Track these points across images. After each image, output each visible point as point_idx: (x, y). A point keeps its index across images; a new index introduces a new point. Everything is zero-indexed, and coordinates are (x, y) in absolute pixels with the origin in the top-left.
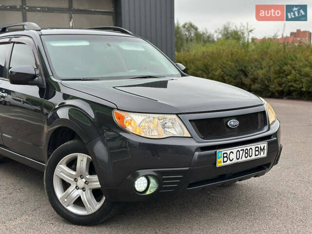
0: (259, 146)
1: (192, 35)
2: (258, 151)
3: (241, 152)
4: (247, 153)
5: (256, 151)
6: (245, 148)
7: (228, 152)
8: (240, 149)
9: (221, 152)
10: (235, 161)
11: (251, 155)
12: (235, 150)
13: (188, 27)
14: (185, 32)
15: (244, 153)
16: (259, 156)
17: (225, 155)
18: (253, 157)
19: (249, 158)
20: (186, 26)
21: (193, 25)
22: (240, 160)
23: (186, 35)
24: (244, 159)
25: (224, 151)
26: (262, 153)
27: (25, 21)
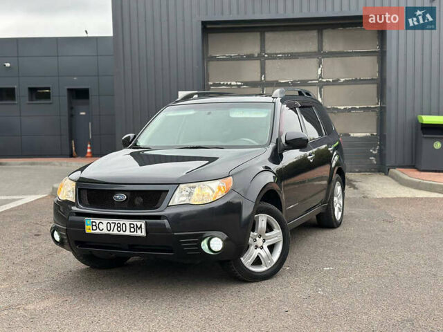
0: (135, 223)
2: (133, 227)
3: (113, 225)
4: (120, 227)
5: (131, 227)
6: (117, 222)
7: (98, 222)
8: (111, 222)
9: (88, 221)
10: (105, 231)
11: (124, 230)
12: (105, 221)
15: (116, 227)
16: (135, 233)
17: (94, 224)
18: (128, 233)
19: (122, 233)
22: (111, 232)
24: (116, 232)
25: (92, 220)
26: (139, 231)
27: (263, 72)
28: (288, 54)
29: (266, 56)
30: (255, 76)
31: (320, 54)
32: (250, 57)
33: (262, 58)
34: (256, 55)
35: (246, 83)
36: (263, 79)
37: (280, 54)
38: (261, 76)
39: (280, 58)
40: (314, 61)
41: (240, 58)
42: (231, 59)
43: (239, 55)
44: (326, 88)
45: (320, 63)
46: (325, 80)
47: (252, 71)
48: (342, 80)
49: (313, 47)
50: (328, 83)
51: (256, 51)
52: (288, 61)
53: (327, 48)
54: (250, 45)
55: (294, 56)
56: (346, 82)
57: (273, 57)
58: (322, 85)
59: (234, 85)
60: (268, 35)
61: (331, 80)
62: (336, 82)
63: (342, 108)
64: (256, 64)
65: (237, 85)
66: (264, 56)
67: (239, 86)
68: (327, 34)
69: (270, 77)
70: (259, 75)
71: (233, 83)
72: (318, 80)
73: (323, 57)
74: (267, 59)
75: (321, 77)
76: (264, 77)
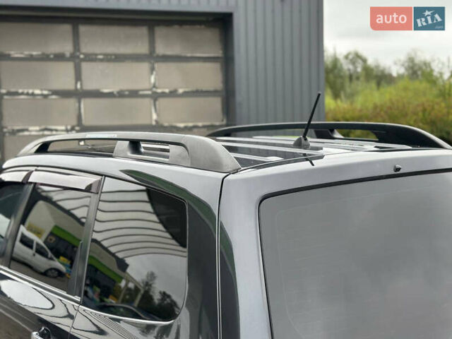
1: (359, 70)
13: (353, 58)
14: (346, 66)
20: (350, 57)
21: (359, 54)
23: (349, 70)
27: (78, 77)
28: (111, 55)
29: (82, 56)
30: (68, 83)
31: (152, 58)
32: (60, 57)
33: (76, 59)
34: (68, 55)
35: (55, 92)
36: (79, 86)
37: (100, 54)
38: (76, 83)
39: (101, 60)
40: (145, 66)
41: (45, 58)
42: (31, 58)
43: (43, 54)
44: (161, 102)
45: (152, 69)
46: (159, 91)
47: (63, 77)
48: (181, 91)
49: (143, 48)
50: (163, 95)
51: (68, 49)
52: (112, 65)
53: (161, 49)
54: (59, 40)
55: (119, 58)
56: (186, 94)
57: (91, 58)
58: (155, 97)
59: (38, 95)
60: (83, 29)
61: (167, 91)
62: (173, 94)
63: (182, 125)
64: (69, 67)
65: (42, 95)
66: (78, 57)
67: (45, 96)
68: (160, 31)
69: (89, 85)
70: (73, 81)
71: (37, 92)
72: (150, 90)
73: (157, 62)
74: (84, 60)
75: (154, 86)
76: (81, 85)
